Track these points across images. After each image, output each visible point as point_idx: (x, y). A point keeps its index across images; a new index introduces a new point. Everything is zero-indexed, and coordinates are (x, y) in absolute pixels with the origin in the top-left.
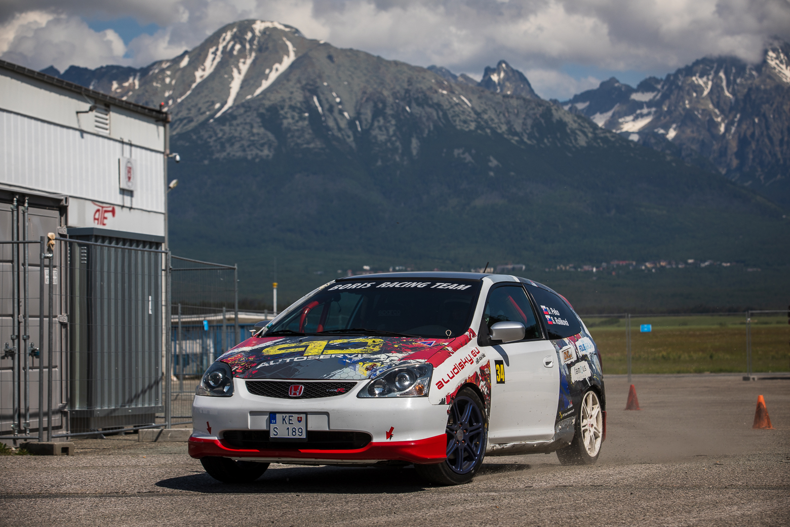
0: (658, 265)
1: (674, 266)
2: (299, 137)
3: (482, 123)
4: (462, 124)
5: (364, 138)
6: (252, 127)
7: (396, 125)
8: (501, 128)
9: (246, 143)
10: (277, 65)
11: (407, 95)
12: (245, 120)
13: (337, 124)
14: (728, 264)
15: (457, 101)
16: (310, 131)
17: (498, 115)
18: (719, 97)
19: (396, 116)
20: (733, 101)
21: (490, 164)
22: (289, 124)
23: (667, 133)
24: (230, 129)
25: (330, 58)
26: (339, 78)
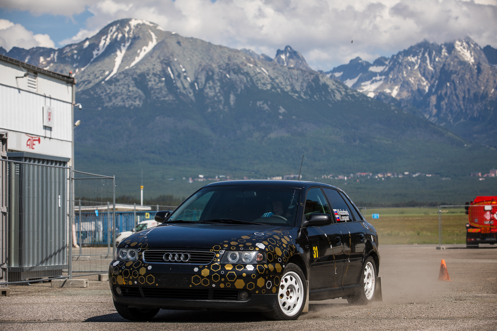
0: (386, 176)
1: (396, 176)
2: (159, 93)
3: (275, 85)
4: (262, 85)
5: (200, 94)
6: (129, 86)
7: (220, 86)
8: (287, 88)
9: (125, 97)
10: (145, 48)
11: (228, 67)
12: (124, 82)
13: (183, 85)
14: (430, 175)
15: (259, 71)
16: (166, 89)
17: (285, 80)
18: (424, 70)
19: (220, 80)
20: (434, 72)
21: (280, 111)
22: (152, 85)
23: (392, 92)
24: (115, 88)
25: (179, 43)
26: (184, 56)
